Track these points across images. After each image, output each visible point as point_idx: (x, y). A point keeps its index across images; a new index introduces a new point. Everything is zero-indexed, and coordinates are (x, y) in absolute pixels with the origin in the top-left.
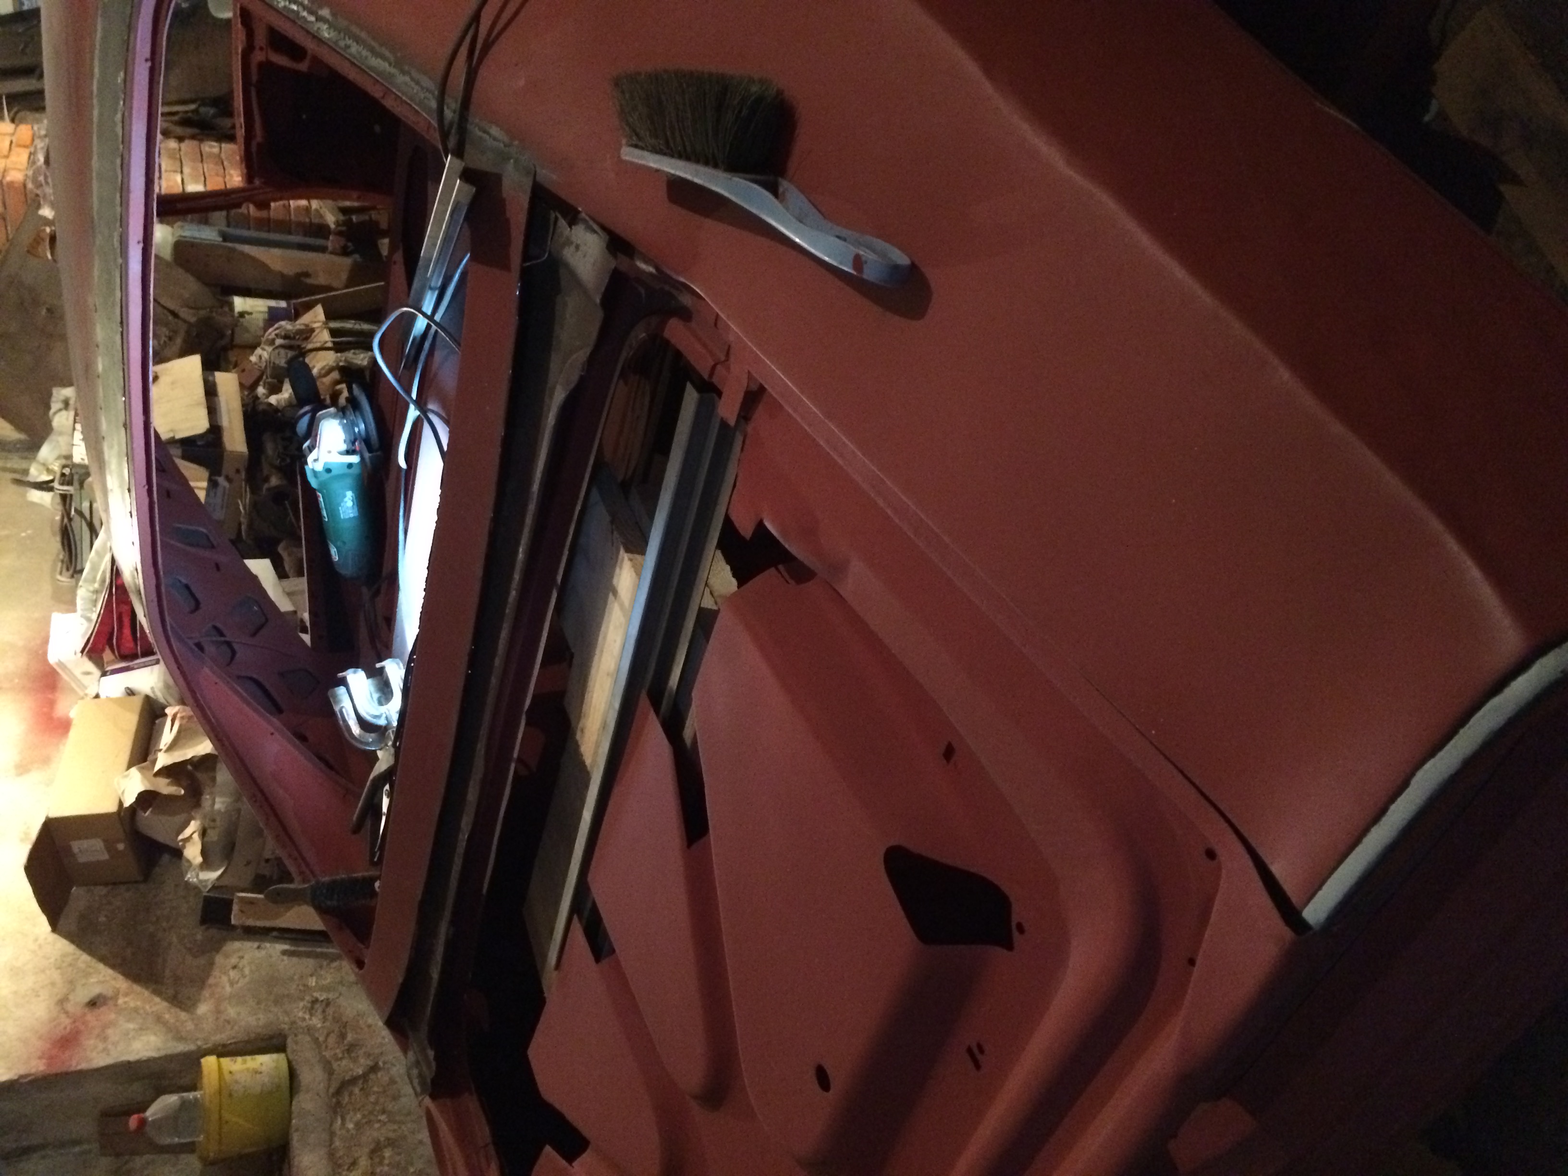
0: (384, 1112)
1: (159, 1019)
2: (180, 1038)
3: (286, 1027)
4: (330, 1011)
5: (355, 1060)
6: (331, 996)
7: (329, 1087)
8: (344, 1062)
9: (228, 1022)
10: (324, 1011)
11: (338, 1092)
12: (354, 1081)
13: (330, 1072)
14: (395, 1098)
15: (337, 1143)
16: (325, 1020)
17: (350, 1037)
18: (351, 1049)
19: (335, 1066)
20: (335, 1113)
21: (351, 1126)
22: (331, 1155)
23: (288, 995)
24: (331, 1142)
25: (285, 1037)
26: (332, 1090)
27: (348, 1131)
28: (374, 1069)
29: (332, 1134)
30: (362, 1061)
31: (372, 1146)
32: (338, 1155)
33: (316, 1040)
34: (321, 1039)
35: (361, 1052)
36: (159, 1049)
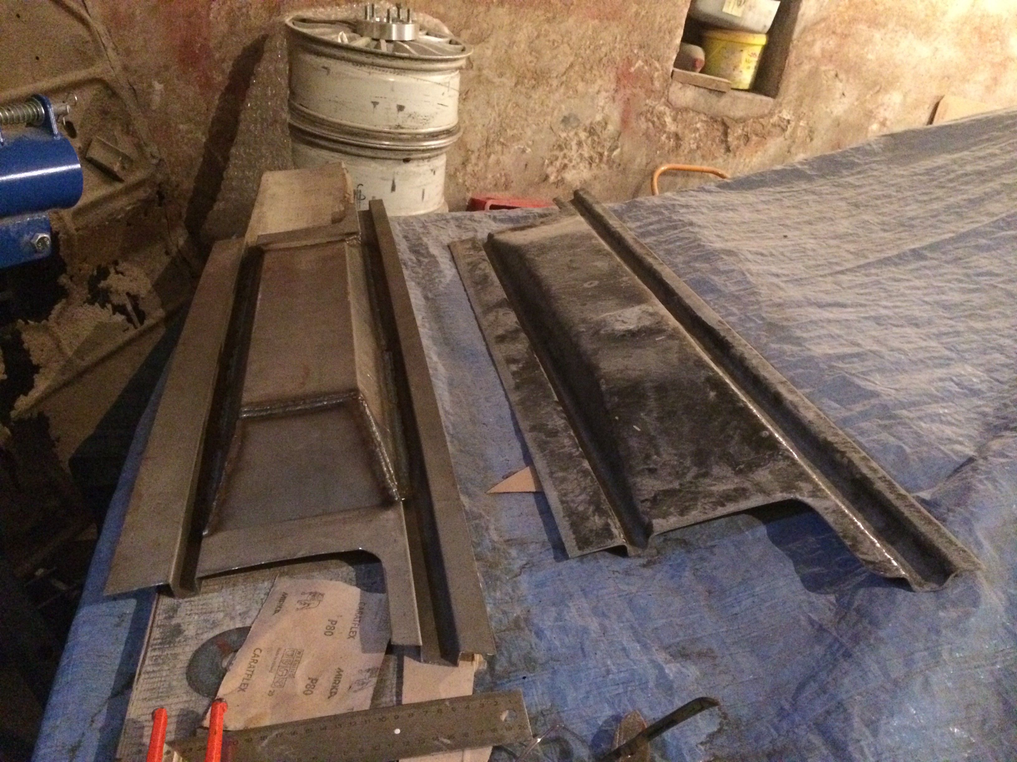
0: (698, 147)
1: (824, 20)
2: (804, 30)
3: (780, 100)
4: (778, 130)
5: (738, 138)
6: (788, 133)
7: (728, 117)
8: (740, 131)
9: (800, 64)
10: (779, 126)
11: (724, 124)
12: (726, 134)
13: (738, 121)
14: (703, 157)
15: (691, 114)
16: (774, 125)
17: (754, 138)
18: (747, 139)
19: (741, 125)
20: (712, 118)
21: (699, 125)
22: (686, 109)
23: (801, 106)
24: (693, 111)
25: (774, 97)
26: (725, 119)
27: (696, 123)
28: (728, 150)
29: (698, 113)
30: (736, 143)
31: (680, 135)
32: (684, 113)
33: (762, 117)
34: (761, 120)
35: (742, 142)
36: (803, 15)
